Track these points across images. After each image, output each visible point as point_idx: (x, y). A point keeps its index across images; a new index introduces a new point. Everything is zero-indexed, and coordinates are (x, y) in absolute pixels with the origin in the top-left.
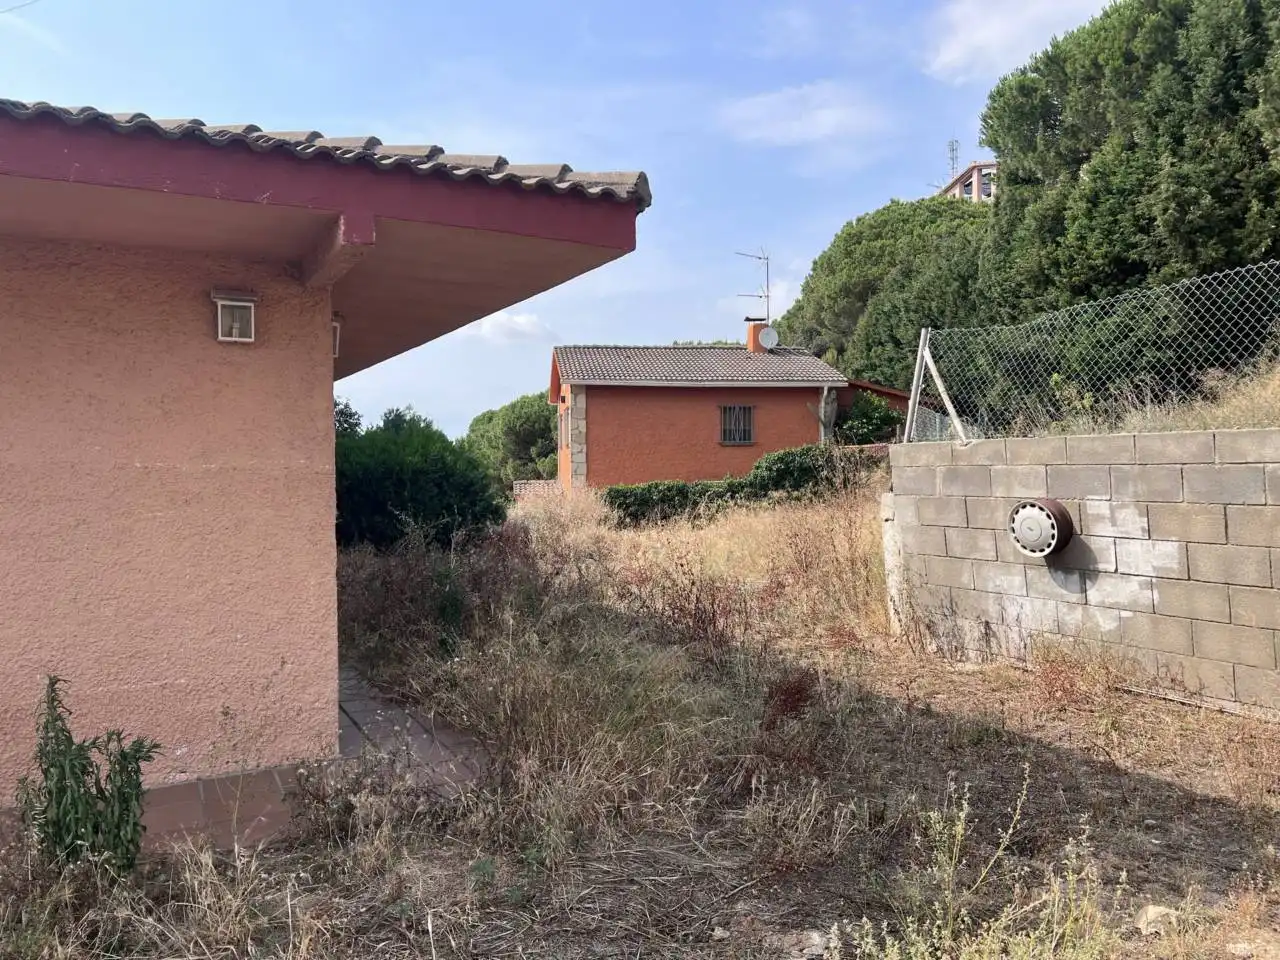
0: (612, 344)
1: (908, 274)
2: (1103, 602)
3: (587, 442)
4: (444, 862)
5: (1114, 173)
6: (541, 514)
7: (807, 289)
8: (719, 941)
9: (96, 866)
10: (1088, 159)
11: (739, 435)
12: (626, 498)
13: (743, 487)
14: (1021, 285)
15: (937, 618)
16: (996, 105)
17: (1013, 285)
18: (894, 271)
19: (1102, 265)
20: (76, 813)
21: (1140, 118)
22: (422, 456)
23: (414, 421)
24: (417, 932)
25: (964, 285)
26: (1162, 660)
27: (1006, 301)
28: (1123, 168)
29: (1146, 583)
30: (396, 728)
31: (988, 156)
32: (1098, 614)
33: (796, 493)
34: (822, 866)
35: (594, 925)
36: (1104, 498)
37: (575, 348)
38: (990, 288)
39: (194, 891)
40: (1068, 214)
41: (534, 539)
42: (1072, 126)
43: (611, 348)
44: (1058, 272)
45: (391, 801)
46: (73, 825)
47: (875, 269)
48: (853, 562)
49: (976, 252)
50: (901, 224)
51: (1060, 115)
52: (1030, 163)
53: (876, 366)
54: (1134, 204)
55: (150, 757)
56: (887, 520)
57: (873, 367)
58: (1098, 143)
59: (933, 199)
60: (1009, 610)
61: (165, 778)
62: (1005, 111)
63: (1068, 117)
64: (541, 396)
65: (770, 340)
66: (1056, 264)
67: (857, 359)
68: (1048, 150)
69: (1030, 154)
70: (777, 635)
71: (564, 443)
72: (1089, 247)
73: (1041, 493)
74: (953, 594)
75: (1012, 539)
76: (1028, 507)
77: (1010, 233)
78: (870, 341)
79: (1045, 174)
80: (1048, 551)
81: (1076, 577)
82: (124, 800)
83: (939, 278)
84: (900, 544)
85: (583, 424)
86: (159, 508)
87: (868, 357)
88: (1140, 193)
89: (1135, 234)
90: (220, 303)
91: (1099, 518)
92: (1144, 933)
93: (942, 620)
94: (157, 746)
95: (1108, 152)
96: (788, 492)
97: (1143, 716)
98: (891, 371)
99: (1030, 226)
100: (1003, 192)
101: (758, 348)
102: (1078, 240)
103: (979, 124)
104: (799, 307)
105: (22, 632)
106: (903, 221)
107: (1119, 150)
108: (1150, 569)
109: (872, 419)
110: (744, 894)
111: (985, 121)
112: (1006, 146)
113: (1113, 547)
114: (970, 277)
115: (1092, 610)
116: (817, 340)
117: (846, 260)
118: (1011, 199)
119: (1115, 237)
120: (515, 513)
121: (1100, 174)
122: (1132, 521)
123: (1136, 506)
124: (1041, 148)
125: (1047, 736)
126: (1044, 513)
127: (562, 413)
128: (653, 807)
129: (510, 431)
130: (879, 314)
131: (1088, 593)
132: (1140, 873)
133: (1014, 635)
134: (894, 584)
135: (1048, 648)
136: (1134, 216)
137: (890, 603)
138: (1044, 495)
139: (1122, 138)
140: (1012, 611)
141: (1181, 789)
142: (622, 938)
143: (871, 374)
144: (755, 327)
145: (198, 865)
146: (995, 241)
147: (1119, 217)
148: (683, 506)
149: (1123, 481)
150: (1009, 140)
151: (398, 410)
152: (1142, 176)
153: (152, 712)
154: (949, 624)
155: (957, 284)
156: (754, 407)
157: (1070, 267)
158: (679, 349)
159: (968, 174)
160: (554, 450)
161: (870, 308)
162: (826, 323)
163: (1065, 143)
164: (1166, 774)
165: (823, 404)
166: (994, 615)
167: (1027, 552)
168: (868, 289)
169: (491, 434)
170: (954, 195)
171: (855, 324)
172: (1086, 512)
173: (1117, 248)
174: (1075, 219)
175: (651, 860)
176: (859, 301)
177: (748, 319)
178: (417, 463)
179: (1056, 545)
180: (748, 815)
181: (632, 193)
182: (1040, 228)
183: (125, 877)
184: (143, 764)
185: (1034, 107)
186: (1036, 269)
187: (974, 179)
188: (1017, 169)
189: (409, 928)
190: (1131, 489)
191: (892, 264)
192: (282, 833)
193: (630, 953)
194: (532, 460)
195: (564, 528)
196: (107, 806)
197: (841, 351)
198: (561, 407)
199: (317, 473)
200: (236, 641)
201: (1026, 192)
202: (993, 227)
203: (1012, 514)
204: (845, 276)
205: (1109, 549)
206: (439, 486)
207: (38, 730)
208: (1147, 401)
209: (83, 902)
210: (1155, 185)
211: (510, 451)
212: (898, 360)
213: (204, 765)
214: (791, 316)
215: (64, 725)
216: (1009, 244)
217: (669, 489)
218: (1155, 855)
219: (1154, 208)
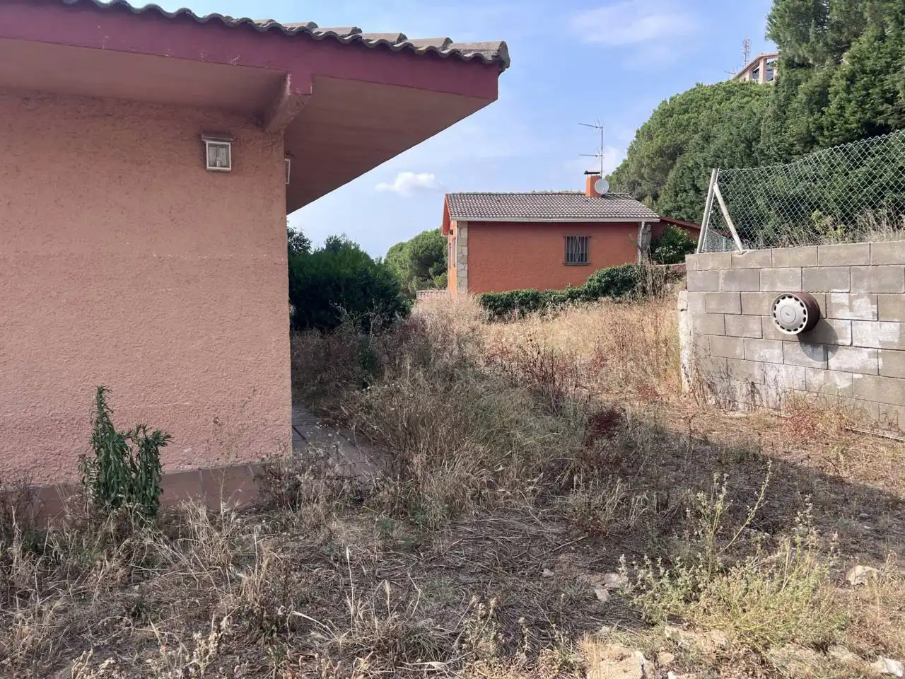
0: (487, 192)
1: (707, 139)
2: (841, 367)
3: (468, 263)
4: (360, 522)
5: (868, 58)
6: (435, 312)
7: (632, 151)
8: (547, 577)
9: (131, 511)
10: (849, 47)
11: (577, 257)
12: (495, 302)
13: (579, 295)
14: (792, 145)
15: (716, 380)
16: (779, 8)
17: (787, 145)
18: (696, 136)
19: (856, 128)
20: (118, 478)
21: (890, 15)
22: (352, 268)
23: (347, 246)
24: (341, 563)
25: (749, 146)
26: (882, 410)
27: (781, 158)
28: (875, 53)
29: (874, 353)
30: (330, 435)
31: (772, 48)
32: (836, 376)
33: (619, 298)
34: (622, 534)
35: (460, 564)
36: (845, 291)
37: (460, 194)
38: (769, 148)
39: (194, 533)
40: (831, 90)
41: (429, 326)
42: (837, 22)
43: (487, 195)
44: (822, 135)
45: (326, 483)
46: (116, 485)
47: (682, 136)
48: (657, 342)
49: (759, 121)
50: (703, 102)
51: (828, 14)
52: (803, 51)
53: (681, 208)
54: (882, 81)
55: (164, 443)
56: (682, 310)
57: (679, 209)
58: (857, 35)
59: (728, 83)
60: (769, 374)
61: (177, 468)
62: (786, 12)
63: (834, 16)
64: (437, 232)
65: (603, 188)
66: (821, 128)
67: (667, 203)
68: (818, 42)
69: (805, 44)
70: (599, 392)
71: (452, 262)
72: (847, 115)
73: (798, 289)
74: (729, 363)
75: (774, 322)
76: (787, 298)
77: (786, 105)
78: (677, 189)
79: (815, 60)
80: (800, 330)
81: (821, 349)
82: (149, 472)
83: (731, 141)
84: (690, 327)
85: (465, 249)
86: (169, 285)
87: (676, 201)
88: (888, 73)
89: (882, 104)
90: (208, 142)
91: (841, 306)
92: (853, 583)
93: (720, 381)
94: (169, 437)
95: (864, 42)
96: (613, 298)
97: (865, 447)
98: (692, 211)
99: (802, 100)
100: (782, 75)
101: (594, 193)
102: (838, 109)
103: (766, 23)
104: (626, 165)
105: (82, 367)
106: (705, 99)
107: (872, 40)
108: (877, 342)
109: (676, 246)
110: (566, 550)
111: (770, 20)
112: (786, 39)
113: (850, 327)
114: (755, 140)
115: (831, 373)
116: (639, 190)
117: (661, 129)
118: (789, 80)
119: (867, 106)
120: (416, 310)
121: (858, 59)
122: (865, 307)
123: (868, 297)
124: (812, 39)
125: (792, 459)
126: (798, 303)
127: (451, 242)
128: (504, 492)
129: (415, 256)
130: (685, 169)
131: (829, 361)
132: (853, 546)
133: (772, 392)
134: (685, 356)
135: (797, 400)
136: (881, 90)
137: (683, 370)
138: (799, 290)
139: (875, 31)
140: (771, 374)
141: (891, 495)
142: (479, 573)
143: (677, 214)
144: (592, 178)
145: (198, 516)
146: (774, 112)
147: (870, 91)
148: (535, 308)
149: (860, 278)
150: (787, 34)
151: (335, 237)
152: (889, 60)
153: (168, 424)
154: (725, 384)
155: (744, 145)
156: (590, 237)
157: (832, 130)
158: (536, 195)
159: (757, 62)
160: (445, 270)
161: (678, 165)
162: (645, 176)
163: (831, 35)
164: (880, 485)
165: (641, 234)
166: (758, 377)
167: (785, 331)
168: (678, 150)
169: (402, 259)
170: (745, 80)
171: (667, 175)
172: (830, 302)
173: (868, 115)
174: (836, 93)
175: (502, 527)
176: (670, 159)
177: (587, 173)
178: (349, 274)
179: (807, 324)
180: (571, 501)
181: (496, 57)
182: (809, 101)
183: (150, 520)
184: (160, 448)
185: (808, 9)
186: (804, 132)
187: (761, 67)
188: (794, 56)
189: (336, 561)
190: (866, 284)
191: (695, 132)
192: (253, 502)
193: (484, 582)
194: (430, 277)
195: (450, 321)
196: (137, 475)
197: (656, 197)
198: (450, 238)
199: (276, 264)
200: (222, 378)
201: (800, 74)
202: (773, 102)
203: (774, 303)
204: (660, 141)
205: (846, 328)
206: (364, 290)
207: (91, 422)
208: (884, 223)
209: (122, 533)
210: (900, 66)
211: (415, 271)
212: (698, 203)
213: (203, 460)
214: (619, 172)
215: (108, 420)
216: (785, 114)
217: (526, 295)
218: (866, 536)
219: (898, 84)
